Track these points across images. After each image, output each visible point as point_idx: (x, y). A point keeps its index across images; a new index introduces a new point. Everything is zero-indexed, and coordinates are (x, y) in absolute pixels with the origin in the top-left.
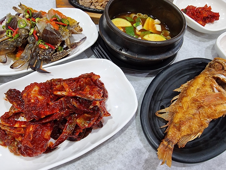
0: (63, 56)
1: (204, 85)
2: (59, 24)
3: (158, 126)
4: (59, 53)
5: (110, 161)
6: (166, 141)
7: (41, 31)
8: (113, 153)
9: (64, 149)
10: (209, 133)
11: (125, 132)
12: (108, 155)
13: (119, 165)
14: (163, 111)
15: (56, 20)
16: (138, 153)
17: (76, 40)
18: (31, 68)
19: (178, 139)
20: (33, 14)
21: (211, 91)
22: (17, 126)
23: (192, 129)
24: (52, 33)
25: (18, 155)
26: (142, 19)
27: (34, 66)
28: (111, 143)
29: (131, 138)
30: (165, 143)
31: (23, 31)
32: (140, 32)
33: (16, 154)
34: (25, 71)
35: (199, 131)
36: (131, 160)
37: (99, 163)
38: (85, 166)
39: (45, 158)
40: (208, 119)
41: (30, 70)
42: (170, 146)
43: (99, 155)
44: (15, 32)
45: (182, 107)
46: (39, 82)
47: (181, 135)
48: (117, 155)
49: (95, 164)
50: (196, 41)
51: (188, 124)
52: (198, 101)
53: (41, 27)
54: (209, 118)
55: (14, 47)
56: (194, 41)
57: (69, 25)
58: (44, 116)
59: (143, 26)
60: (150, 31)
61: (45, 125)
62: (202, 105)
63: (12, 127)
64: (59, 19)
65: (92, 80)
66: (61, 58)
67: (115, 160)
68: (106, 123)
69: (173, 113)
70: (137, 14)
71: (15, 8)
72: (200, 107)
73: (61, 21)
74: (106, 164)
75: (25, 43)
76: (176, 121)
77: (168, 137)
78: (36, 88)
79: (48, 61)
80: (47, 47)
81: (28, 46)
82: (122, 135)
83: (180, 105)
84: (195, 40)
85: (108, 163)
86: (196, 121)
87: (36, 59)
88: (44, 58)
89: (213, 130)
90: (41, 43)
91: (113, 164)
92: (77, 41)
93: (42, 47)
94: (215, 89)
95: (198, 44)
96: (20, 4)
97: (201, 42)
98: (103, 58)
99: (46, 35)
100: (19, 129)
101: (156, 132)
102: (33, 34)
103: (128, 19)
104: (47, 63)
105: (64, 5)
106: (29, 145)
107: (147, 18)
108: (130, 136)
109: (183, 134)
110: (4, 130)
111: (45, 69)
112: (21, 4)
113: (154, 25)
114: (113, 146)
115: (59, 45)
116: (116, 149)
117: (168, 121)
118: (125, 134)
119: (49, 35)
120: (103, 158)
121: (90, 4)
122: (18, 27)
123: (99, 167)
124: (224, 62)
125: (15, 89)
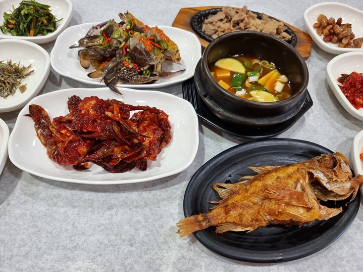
0: (145, 82)
1: (289, 176)
2: (155, 46)
3: (208, 199)
4: (141, 77)
5: (134, 209)
6: (202, 216)
7: (132, 47)
8: (142, 203)
9: (95, 174)
10: (268, 237)
11: (167, 189)
12: (135, 203)
13: (140, 217)
14: (225, 185)
15: (153, 40)
16: (169, 216)
17: (174, 70)
18: (105, 82)
19: (220, 222)
20: (135, 25)
21: (292, 185)
22: (63, 132)
23: (242, 218)
24: (140, 53)
25: (51, 159)
26: (264, 69)
27: (109, 81)
28: (146, 192)
29: (170, 198)
30: (200, 217)
31: (115, 42)
32: (250, 85)
33: (50, 157)
34: (98, 83)
35: (251, 226)
36: (157, 220)
37: (122, 205)
38: (106, 200)
39: (73, 173)
40: (268, 217)
41: (103, 83)
42: (204, 224)
43: (127, 198)
44: (107, 40)
45: (247, 190)
46: (100, 98)
47: (226, 219)
48: (144, 207)
49: (118, 204)
50: (338, 124)
51: (240, 211)
52: (269, 191)
53: (132, 43)
54: (270, 215)
55: (101, 55)
56: (335, 123)
57: (167, 49)
58: (86, 131)
59: (260, 78)
60: (265, 87)
61: (85, 139)
62: (268, 196)
63: (58, 131)
64: (157, 39)
65: (158, 117)
66: (142, 83)
67: (139, 210)
68: (151, 169)
69: (233, 193)
70: (262, 62)
71: (121, 15)
72: (266, 198)
73: (159, 42)
74: (128, 210)
75: (113, 55)
76: (230, 202)
77: (209, 214)
78: (93, 102)
79: (125, 81)
80: (131, 66)
81: (114, 59)
82: (163, 190)
83: (248, 187)
84: (338, 122)
85: (130, 209)
86: (251, 211)
87: (114, 75)
88: (122, 76)
89: (277, 236)
90: (127, 60)
91: (135, 213)
92: (172, 71)
93: (126, 65)
94: (299, 186)
95: (338, 129)
96: (126, 12)
97: (345, 128)
98: (189, 101)
99: (135, 53)
100: (64, 136)
101: (199, 203)
102: (122, 48)
103: (246, 63)
104: (124, 83)
105: (182, 25)
106: (62, 151)
107: (272, 70)
108: (171, 196)
109: (229, 219)
110: (51, 132)
111: (118, 89)
112: (128, 12)
113: (276, 82)
114: (146, 197)
115: (145, 68)
116: (148, 201)
117: (222, 199)
118: (167, 190)
119: (137, 54)
120: (128, 203)
121: (213, 32)
122: (112, 36)
123: (120, 209)
124: (342, 161)
125: (79, 97)
